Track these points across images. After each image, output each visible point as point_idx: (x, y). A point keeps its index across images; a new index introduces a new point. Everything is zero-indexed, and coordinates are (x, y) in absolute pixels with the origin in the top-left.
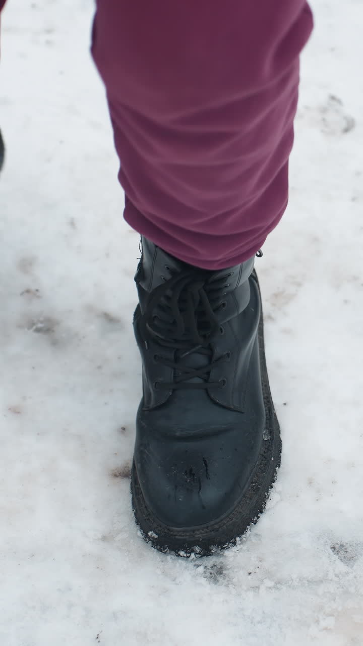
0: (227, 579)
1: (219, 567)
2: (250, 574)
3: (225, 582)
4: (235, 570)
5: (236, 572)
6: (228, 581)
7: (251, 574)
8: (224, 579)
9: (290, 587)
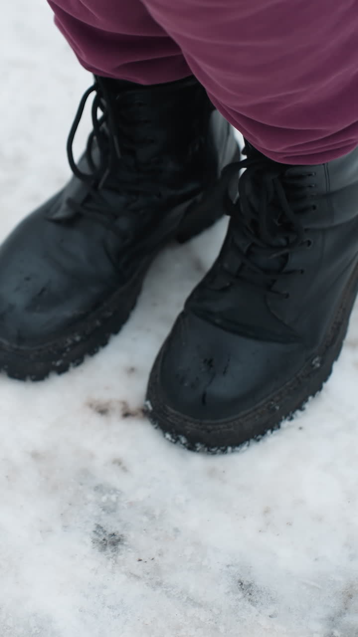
0: (115, 553)
1: (117, 538)
2: (140, 560)
3: (111, 555)
4: (130, 549)
5: (129, 551)
6: (114, 555)
7: (140, 562)
8: (112, 551)
9: (166, 592)
